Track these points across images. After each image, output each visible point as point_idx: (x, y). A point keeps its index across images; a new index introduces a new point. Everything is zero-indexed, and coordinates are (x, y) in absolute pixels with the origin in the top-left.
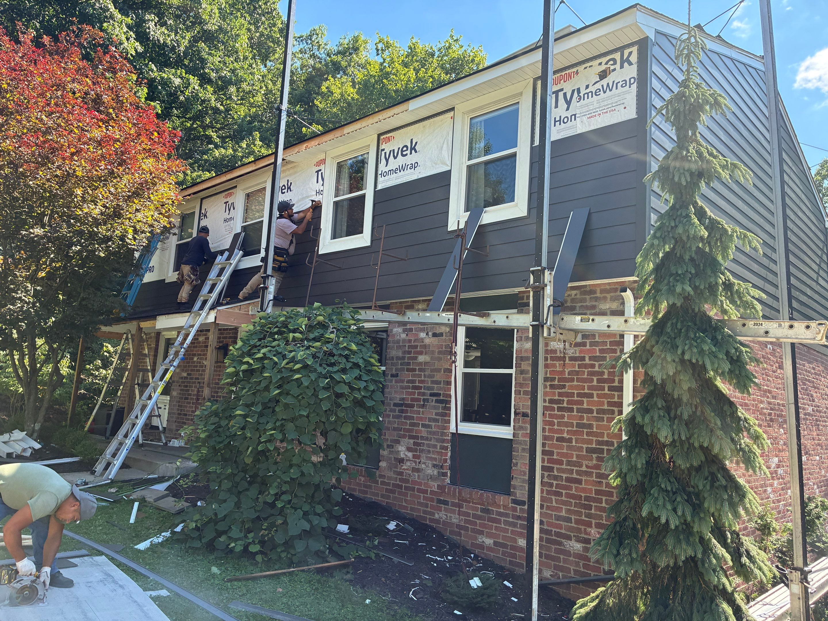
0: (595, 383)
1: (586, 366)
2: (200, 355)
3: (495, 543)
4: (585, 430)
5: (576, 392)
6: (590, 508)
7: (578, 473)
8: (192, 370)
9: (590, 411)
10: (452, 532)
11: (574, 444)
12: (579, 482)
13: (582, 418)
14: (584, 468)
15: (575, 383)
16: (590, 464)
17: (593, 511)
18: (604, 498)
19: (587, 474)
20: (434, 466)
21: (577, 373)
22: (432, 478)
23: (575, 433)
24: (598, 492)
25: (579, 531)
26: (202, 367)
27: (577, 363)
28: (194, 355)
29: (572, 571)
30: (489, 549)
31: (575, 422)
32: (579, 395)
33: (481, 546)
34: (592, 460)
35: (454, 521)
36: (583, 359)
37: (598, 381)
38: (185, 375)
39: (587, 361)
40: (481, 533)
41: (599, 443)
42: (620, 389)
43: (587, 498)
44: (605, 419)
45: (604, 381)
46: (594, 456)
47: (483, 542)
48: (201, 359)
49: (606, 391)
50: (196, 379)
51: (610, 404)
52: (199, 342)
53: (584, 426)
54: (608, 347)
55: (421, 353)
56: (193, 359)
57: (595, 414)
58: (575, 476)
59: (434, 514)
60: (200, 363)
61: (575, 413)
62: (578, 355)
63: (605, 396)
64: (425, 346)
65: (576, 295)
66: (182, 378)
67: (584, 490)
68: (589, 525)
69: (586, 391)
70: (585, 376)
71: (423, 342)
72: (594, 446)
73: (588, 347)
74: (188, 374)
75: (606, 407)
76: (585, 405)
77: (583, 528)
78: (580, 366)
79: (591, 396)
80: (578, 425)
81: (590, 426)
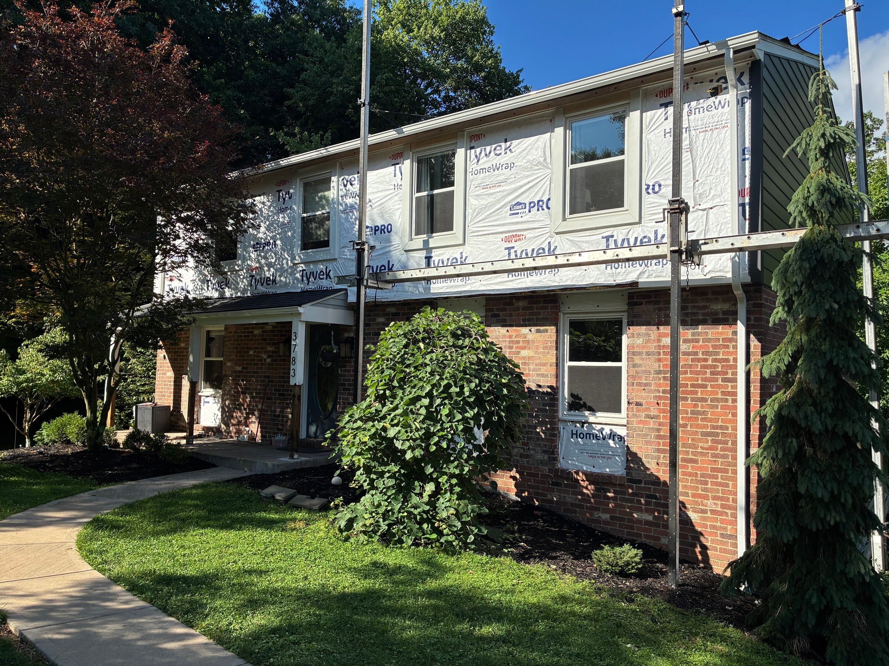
0: (708, 375)
1: (699, 360)
2: (258, 348)
3: (612, 518)
4: (700, 417)
5: (689, 383)
6: (706, 483)
7: (694, 454)
8: (247, 364)
9: (705, 400)
10: (565, 510)
11: (689, 429)
12: (696, 461)
13: (696, 406)
14: (700, 450)
15: (689, 375)
16: (706, 445)
17: (709, 486)
18: (720, 475)
19: (702, 454)
20: (544, 452)
21: (690, 366)
22: (542, 462)
23: (689, 419)
24: (713, 470)
25: (697, 503)
26: (261, 360)
27: (691, 357)
28: (250, 348)
29: (689, 537)
30: (606, 522)
31: (689, 410)
32: (693, 386)
33: (598, 521)
34: (707, 442)
35: (568, 500)
36: (696, 353)
37: (712, 373)
38: (239, 368)
39: (700, 356)
40: (598, 509)
41: (713, 427)
42: (735, 380)
43: (702, 476)
44: (719, 407)
45: (718, 373)
46: (710, 438)
47: (599, 517)
48: (258, 352)
49: (720, 382)
50: (254, 372)
51: (723, 393)
52: (255, 335)
53: (698, 413)
54: (721, 343)
55: (524, 348)
56: (248, 352)
57: (709, 402)
58: (690, 456)
59: (546, 495)
60: (258, 356)
61: (689, 402)
62: (691, 350)
63: (719, 386)
64: (528, 342)
65: (687, 296)
66: (236, 372)
67: (700, 468)
68: (706, 497)
69: (700, 382)
70: (699, 369)
71: (525, 337)
72: (709, 430)
73: (701, 343)
74: (243, 368)
75: (720, 396)
76: (699, 394)
77: (699, 500)
78: (693, 360)
79: (705, 386)
80: (693, 412)
81: (704, 413)
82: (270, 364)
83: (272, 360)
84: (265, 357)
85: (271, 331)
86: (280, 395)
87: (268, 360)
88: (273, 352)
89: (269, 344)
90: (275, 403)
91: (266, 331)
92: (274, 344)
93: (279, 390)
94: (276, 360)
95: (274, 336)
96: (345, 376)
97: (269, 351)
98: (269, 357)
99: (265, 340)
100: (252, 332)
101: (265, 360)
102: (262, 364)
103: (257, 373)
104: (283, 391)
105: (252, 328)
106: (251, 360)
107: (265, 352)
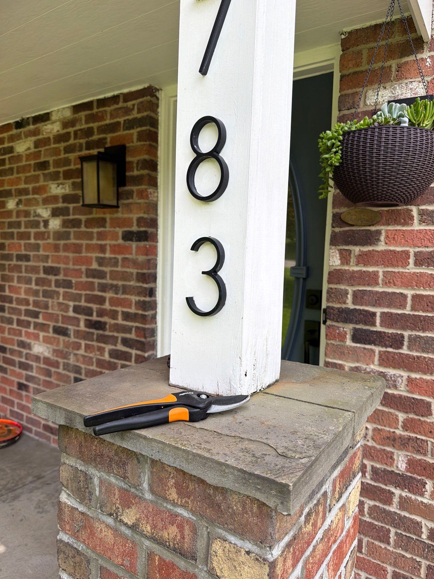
82: (59, 235)
83: (65, 224)
84: (44, 212)
85: (61, 138)
86: (90, 324)
87: (55, 224)
88: (66, 198)
89: (55, 177)
90: (78, 346)
91: (46, 141)
92: (68, 175)
93: (88, 312)
94: (76, 223)
95: (68, 150)
96: (372, 279)
97: (55, 198)
98: (55, 213)
99: (43, 165)
100: (11, 150)
101: (46, 223)
102: (39, 235)
103: (27, 258)
104: (101, 313)
105: (12, 139)
106: (11, 225)
107: (46, 201)
